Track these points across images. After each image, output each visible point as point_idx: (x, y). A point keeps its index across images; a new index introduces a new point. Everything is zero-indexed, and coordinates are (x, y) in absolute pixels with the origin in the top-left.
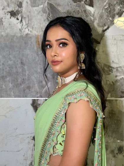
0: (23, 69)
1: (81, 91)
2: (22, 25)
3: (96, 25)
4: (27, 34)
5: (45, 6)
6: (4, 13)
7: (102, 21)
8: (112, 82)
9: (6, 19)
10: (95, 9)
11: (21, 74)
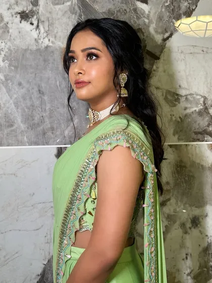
0: (42, 100)
1: (118, 132)
2: (39, 33)
3: (153, 31)
4: (47, 47)
5: (74, 3)
6: (10, 15)
7: (161, 24)
8: (180, 118)
9: (13, 24)
10: (150, 7)
11: (39, 109)
